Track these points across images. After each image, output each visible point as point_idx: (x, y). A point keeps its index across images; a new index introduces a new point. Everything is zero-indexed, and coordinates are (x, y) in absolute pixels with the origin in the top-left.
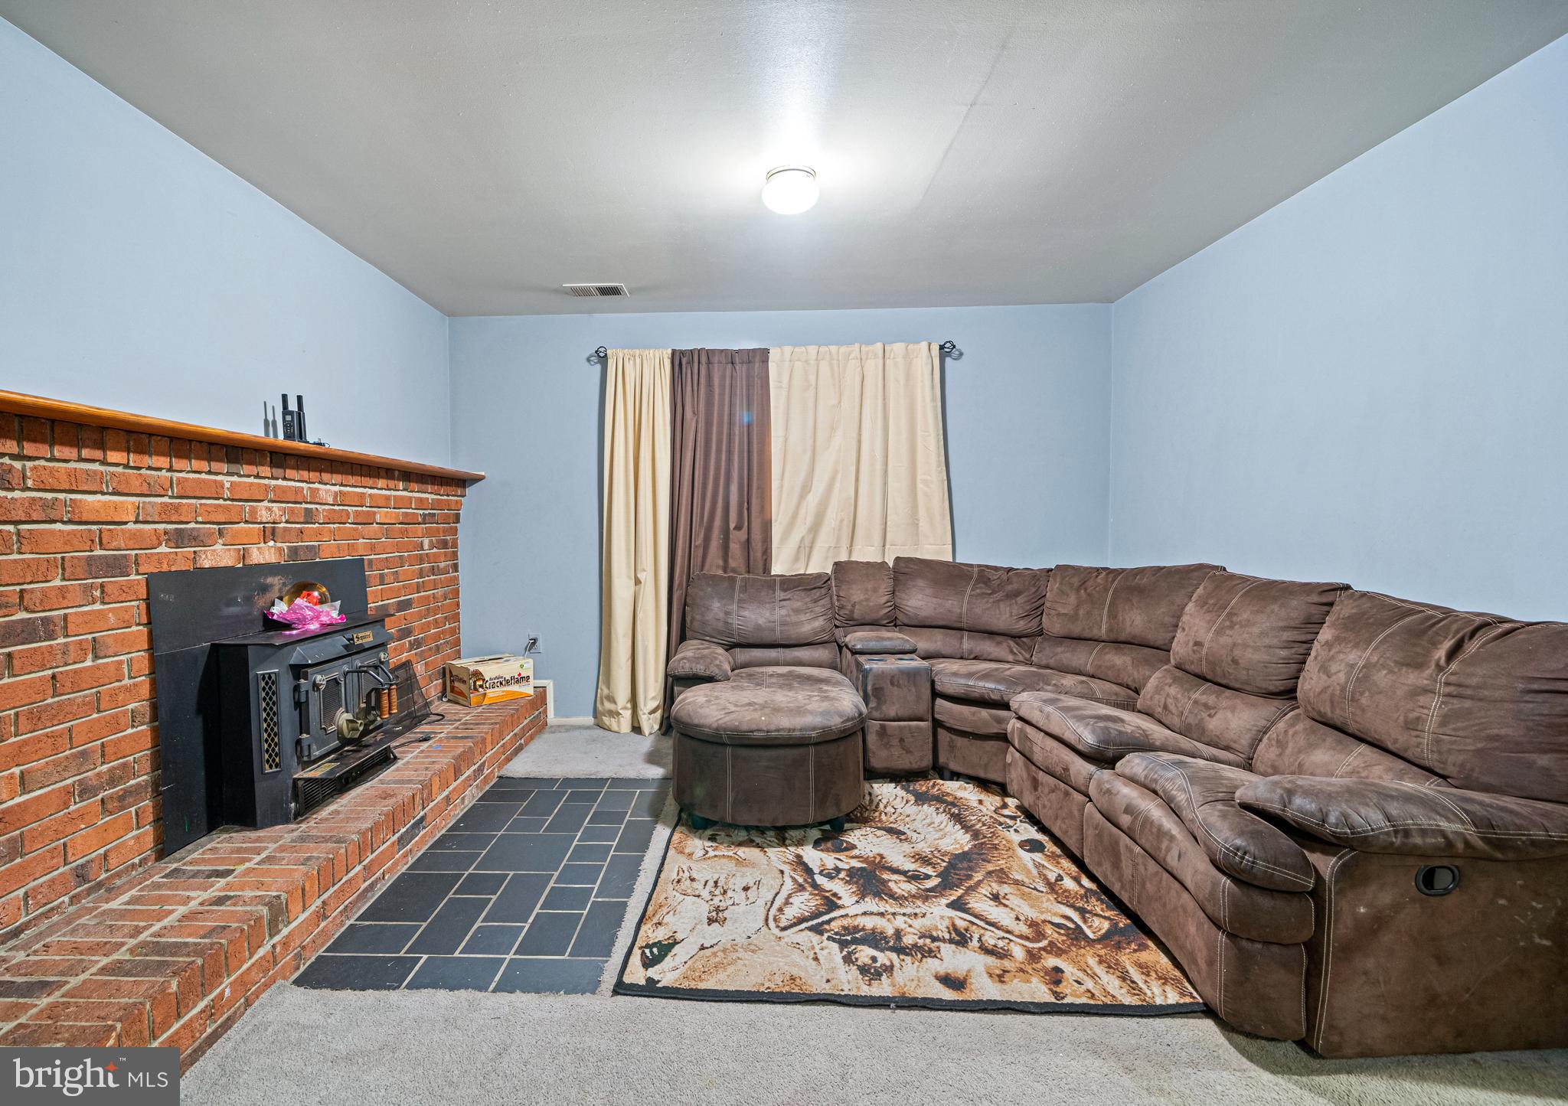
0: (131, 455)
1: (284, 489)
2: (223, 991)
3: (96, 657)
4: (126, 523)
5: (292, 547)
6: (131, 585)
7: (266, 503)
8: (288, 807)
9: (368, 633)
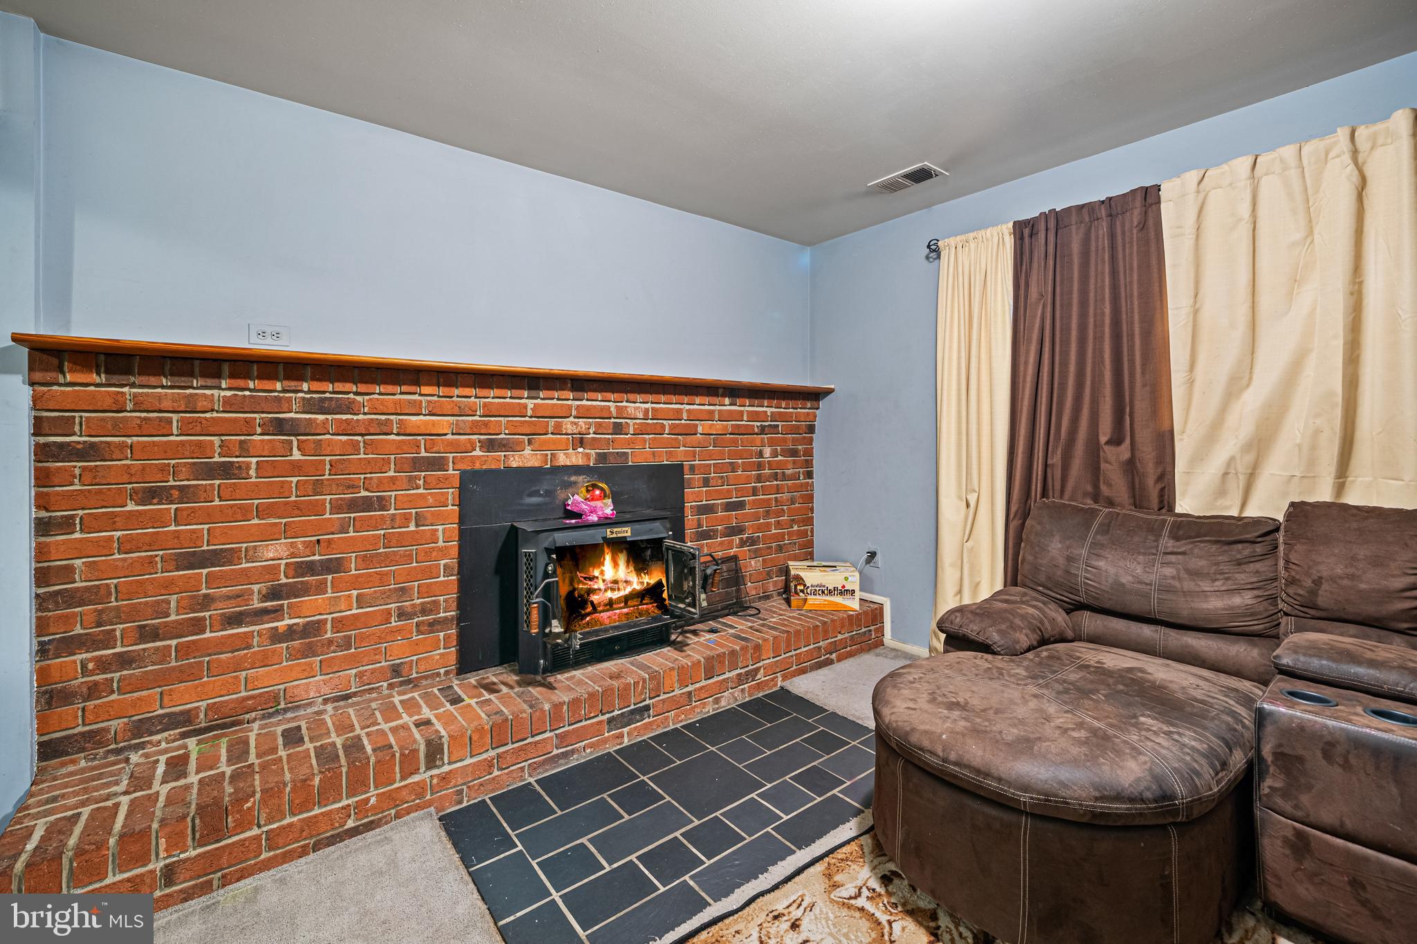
0: (441, 388)
1: (588, 408)
2: (368, 800)
3: (417, 525)
4: (446, 434)
5: (600, 453)
6: (447, 478)
7: (572, 419)
8: (538, 663)
9: (626, 529)
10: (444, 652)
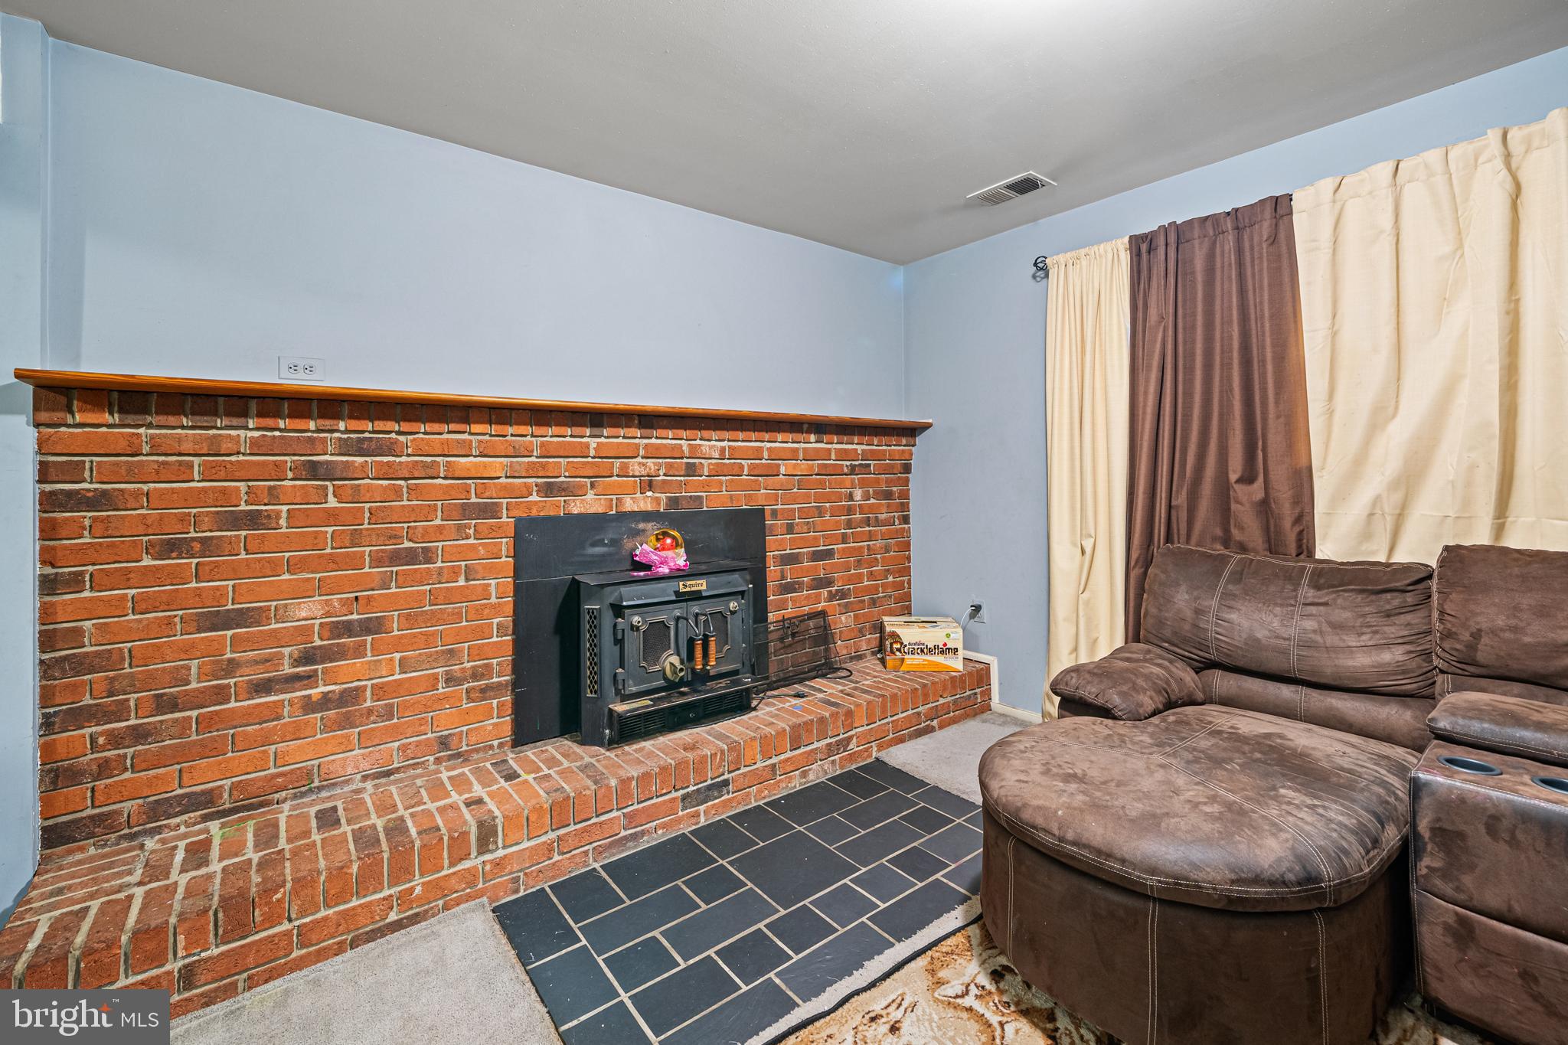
0: (493, 426)
1: (658, 447)
2: (412, 890)
3: (467, 580)
4: (499, 478)
5: (671, 497)
6: (500, 526)
7: (639, 459)
8: (603, 733)
9: (701, 582)
10: (498, 721)
